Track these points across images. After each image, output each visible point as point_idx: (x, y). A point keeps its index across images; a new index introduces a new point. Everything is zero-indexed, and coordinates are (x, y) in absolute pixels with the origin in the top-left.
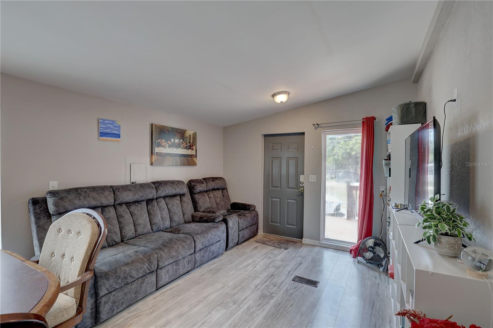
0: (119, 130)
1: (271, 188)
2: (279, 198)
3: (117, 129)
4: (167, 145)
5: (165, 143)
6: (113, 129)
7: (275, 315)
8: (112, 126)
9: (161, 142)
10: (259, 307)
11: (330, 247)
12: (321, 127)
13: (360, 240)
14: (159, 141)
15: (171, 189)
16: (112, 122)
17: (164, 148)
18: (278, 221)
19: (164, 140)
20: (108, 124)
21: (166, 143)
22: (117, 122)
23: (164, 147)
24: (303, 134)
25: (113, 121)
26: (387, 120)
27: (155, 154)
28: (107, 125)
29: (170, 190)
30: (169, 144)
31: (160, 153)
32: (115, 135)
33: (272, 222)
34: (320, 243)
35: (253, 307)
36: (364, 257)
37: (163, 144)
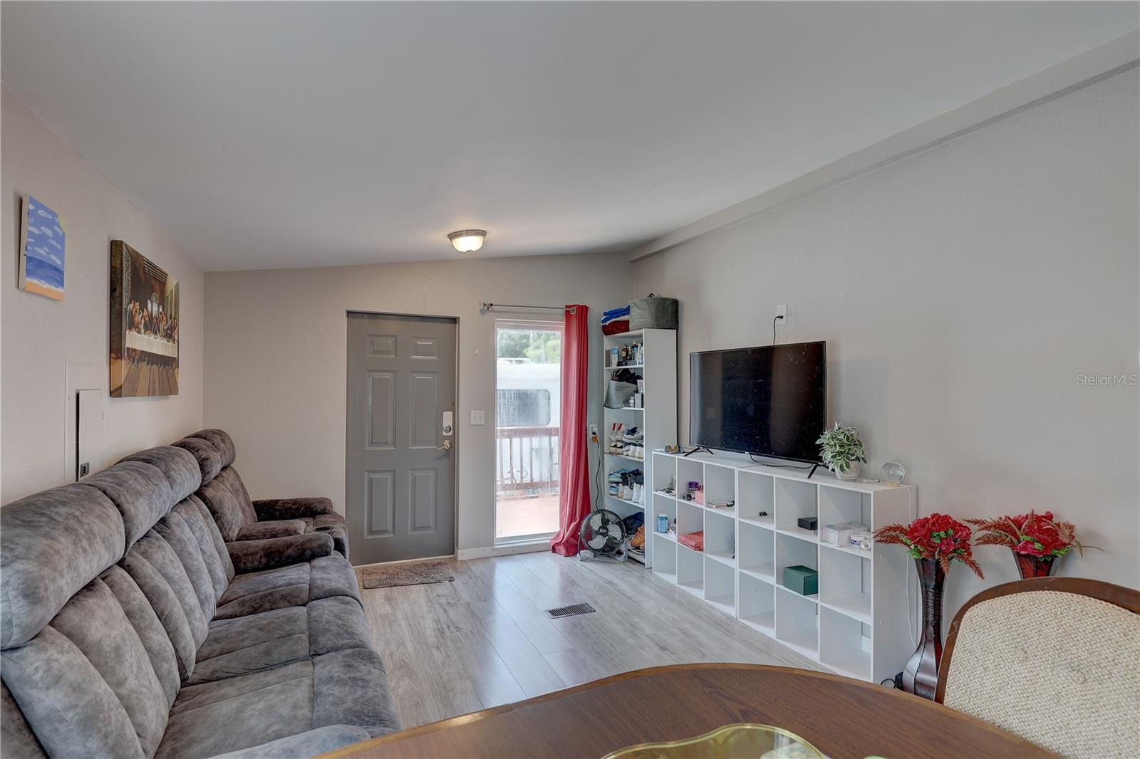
1: (367, 448)
2: (388, 471)
3: (59, 246)
4: (143, 321)
5: (140, 313)
6: (52, 245)
8: (50, 233)
9: (134, 310)
11: (514, 551)
12: (494, 311)
13: (571, 523)
14: (131, 306)
16: (50, 217)
17: (138, 332)
18: (389, 527)
19: (138, 304)
20: (43, 225)
21: (141, 316)
22: (59, 217)
23: (138, 328)
24: (454, 320)
25: (52, 213)
26: (605, 314)
27: (126, 354)
28: (43, 228)
30: (144, 318)
33: (371, 532)
34: (493, 549)
36: (590, 548)
37: (136, 318)
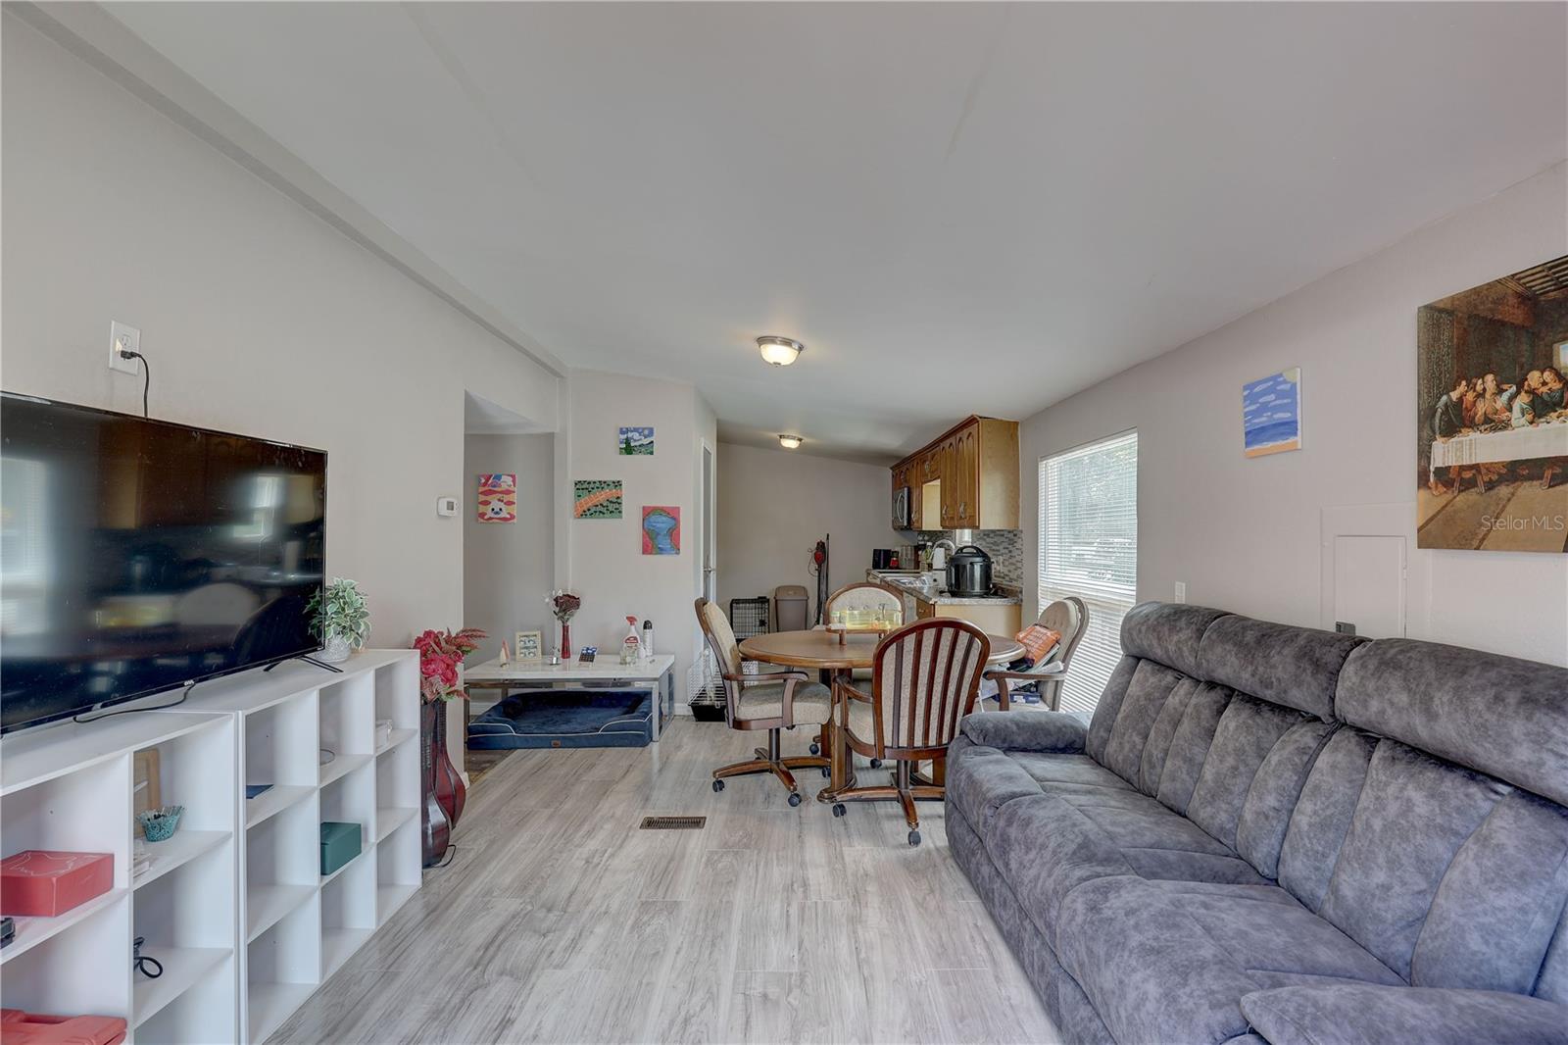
0: (1292, 407)
3: (1285, 401)
4: (1523, 399)
5: (1501, 391)
6: (1275, 406)
7: (623, 1007)
8: (1273, 397)
9: (1470, 396)
10: (683, 1013)
14: (1454, 395)
15: (1403, 699)
16: (1271, 383)
17: (1495, 429)
19: (1490, 378)
20: (1261, 397)
21: (1505, 396)
22: (1284, 374)
23: (1495, 423)
25: (1274, 378)
27: (1432, 479)
28: (1261, 400)
29: (1392, 704)
30: (1532, 392)
31: (1462, 468)
32: (1282, 429)
35: (702, 1009)
37: (1481, 408)
